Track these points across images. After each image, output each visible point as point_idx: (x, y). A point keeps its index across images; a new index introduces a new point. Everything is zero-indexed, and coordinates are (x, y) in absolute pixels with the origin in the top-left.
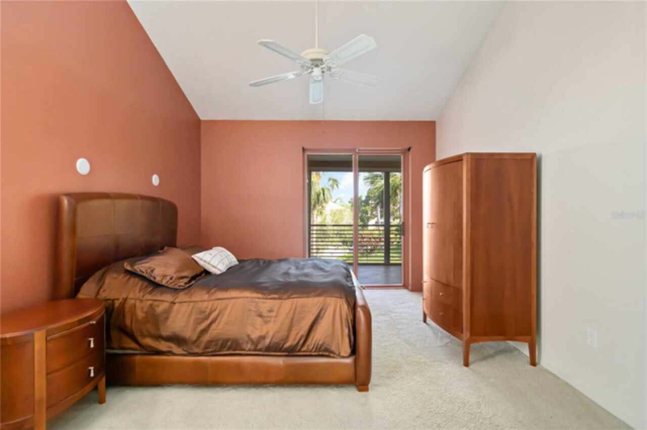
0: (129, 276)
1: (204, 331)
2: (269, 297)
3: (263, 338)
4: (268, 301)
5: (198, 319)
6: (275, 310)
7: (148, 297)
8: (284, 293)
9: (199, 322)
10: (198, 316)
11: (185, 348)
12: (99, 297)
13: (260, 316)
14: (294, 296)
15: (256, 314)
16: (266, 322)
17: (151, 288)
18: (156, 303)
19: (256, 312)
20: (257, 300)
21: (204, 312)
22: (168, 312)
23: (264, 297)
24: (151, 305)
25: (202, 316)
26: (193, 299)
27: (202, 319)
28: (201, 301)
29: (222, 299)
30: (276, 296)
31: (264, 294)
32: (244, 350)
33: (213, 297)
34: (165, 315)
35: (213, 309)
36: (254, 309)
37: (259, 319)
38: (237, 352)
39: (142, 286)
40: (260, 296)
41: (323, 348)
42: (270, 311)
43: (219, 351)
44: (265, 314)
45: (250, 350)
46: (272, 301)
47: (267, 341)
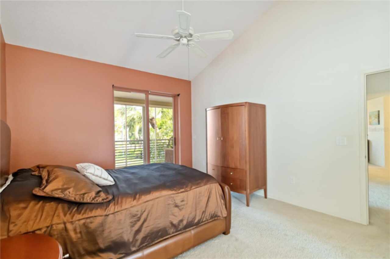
0: (41, 203)
1: (138, 231)
2: (179, 192)
3: (181, 221)
4: (180, 194)
5: (131, 223)
6: (185, 199)
7: (78, 217)
8: (187, 187)
9: (133, 225)
10: (131, 220)
11: (123, 252)
12: (11, 234)
13: (177, 206)
14: (193, 187)
15: (173, 206)
16: (180, 210)
17: (76, 208)
18: (88, 220)
19: (173, 204)
20: (173, 196)
21: (136, 215)
22: (102, 225)
23: (176, 192)
24: (84, 224)
25: (135, 219)
26: (124, 207)
27: (135, 221)
28: (132, 207)
29: (147, 201)
30: (183, 190)
31: (176, 190)
32: (170, 234)
33: (140, 202)
34: (101, 229)
35: (143, 211)
36: (172, 203)
37: (176, 209)
38: (165, 238)
39: (63, 208)
40: (174, 192)
41: (215, 215)
42: (183, 201)
43: (152, 242)
44: (179, 203)
45: (173, 233)
46: (182, 194)
47: (185, 222)
